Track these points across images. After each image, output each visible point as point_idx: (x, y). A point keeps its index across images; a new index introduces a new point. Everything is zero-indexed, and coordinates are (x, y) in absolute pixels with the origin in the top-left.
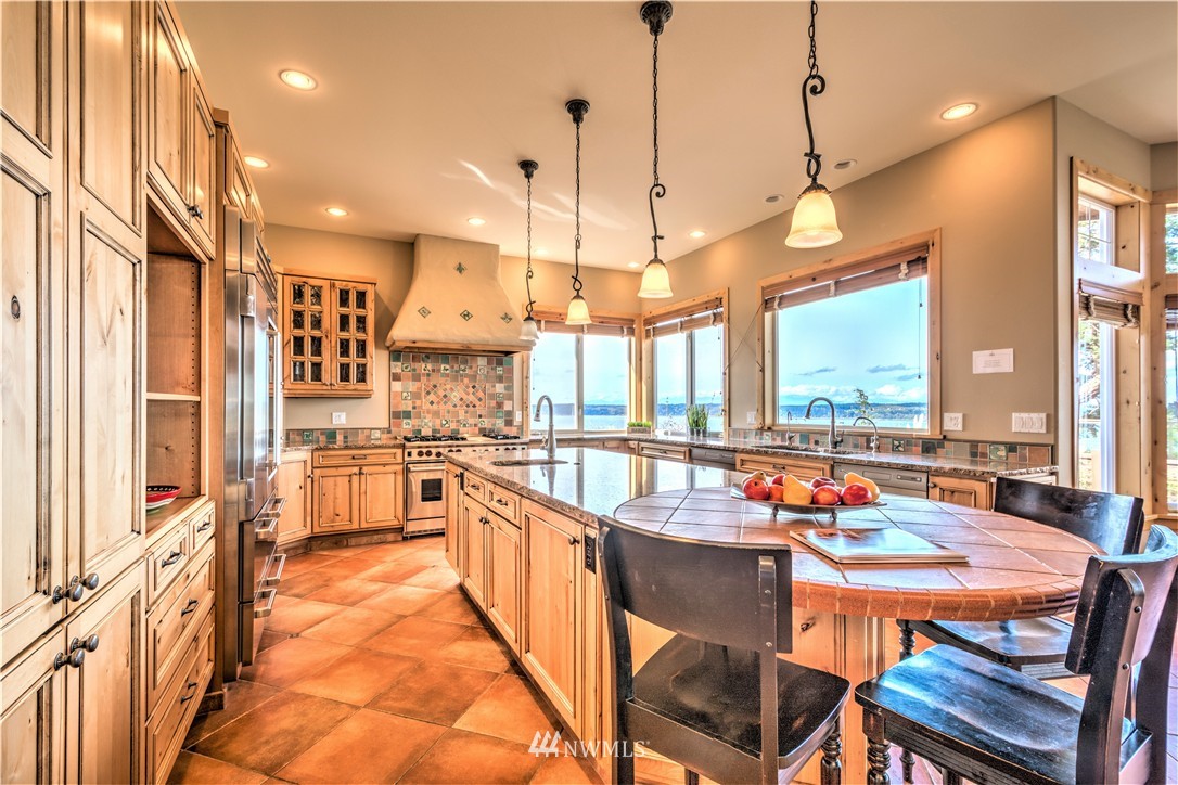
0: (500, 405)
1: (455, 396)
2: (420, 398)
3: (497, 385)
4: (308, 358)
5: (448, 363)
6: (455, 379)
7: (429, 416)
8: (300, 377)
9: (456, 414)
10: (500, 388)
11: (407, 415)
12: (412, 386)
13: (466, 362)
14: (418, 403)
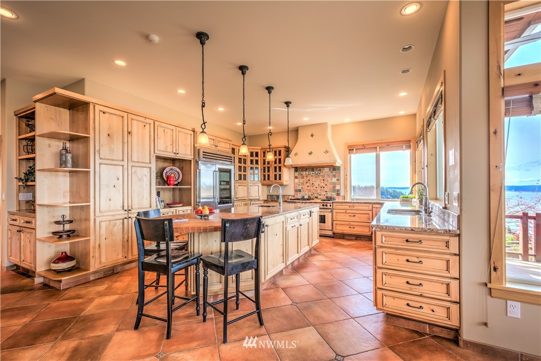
0: (334, 187)
1: (316, 184)
2: (304, 185)
3: (333, 179)
4: (267, 173)
5: (314, 171)
6: (316, 177)
7: (307, 191)
8: (264, 179)
9: (317, 191)
10: (334, 180)
11: (300, 191)
12: (301, 180)
13: (320, 170)
14: (303, 186)
